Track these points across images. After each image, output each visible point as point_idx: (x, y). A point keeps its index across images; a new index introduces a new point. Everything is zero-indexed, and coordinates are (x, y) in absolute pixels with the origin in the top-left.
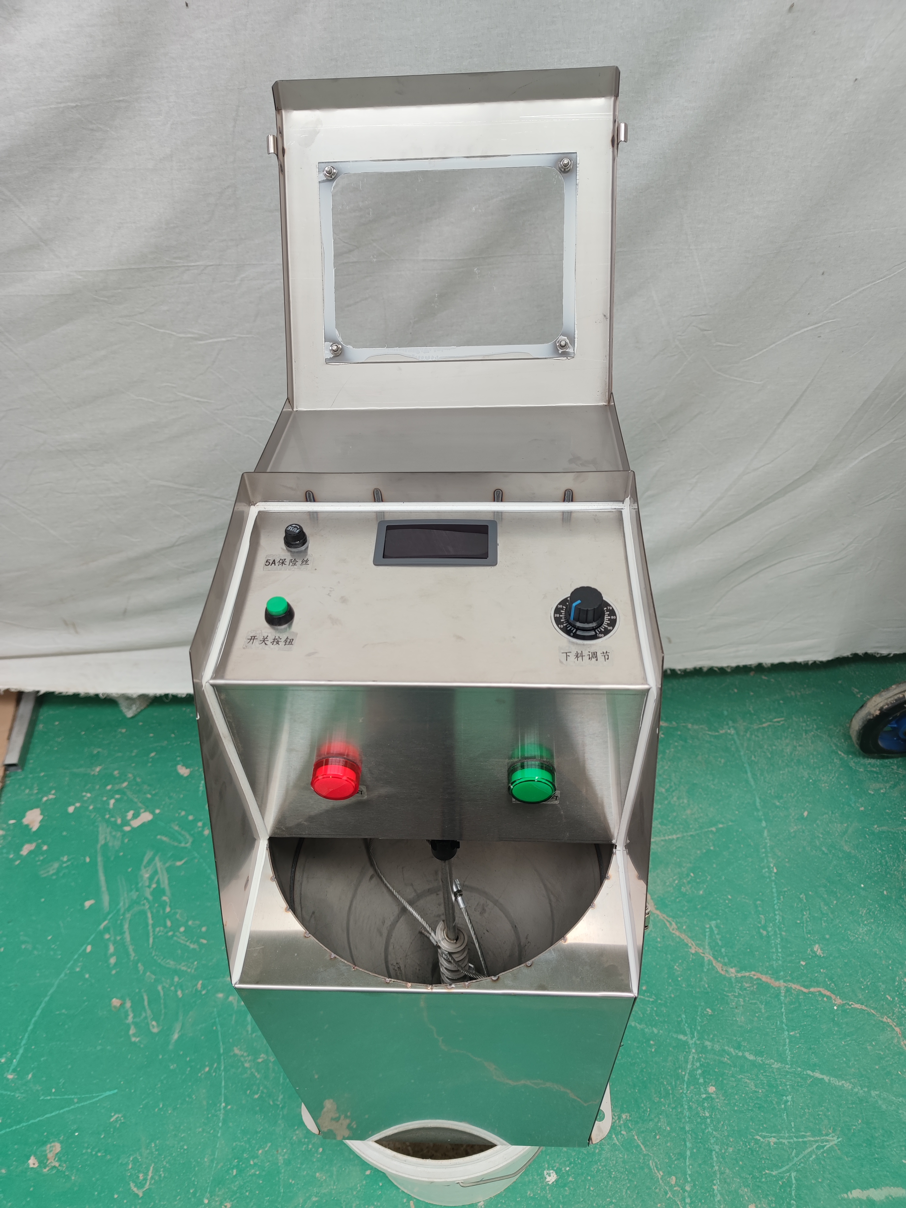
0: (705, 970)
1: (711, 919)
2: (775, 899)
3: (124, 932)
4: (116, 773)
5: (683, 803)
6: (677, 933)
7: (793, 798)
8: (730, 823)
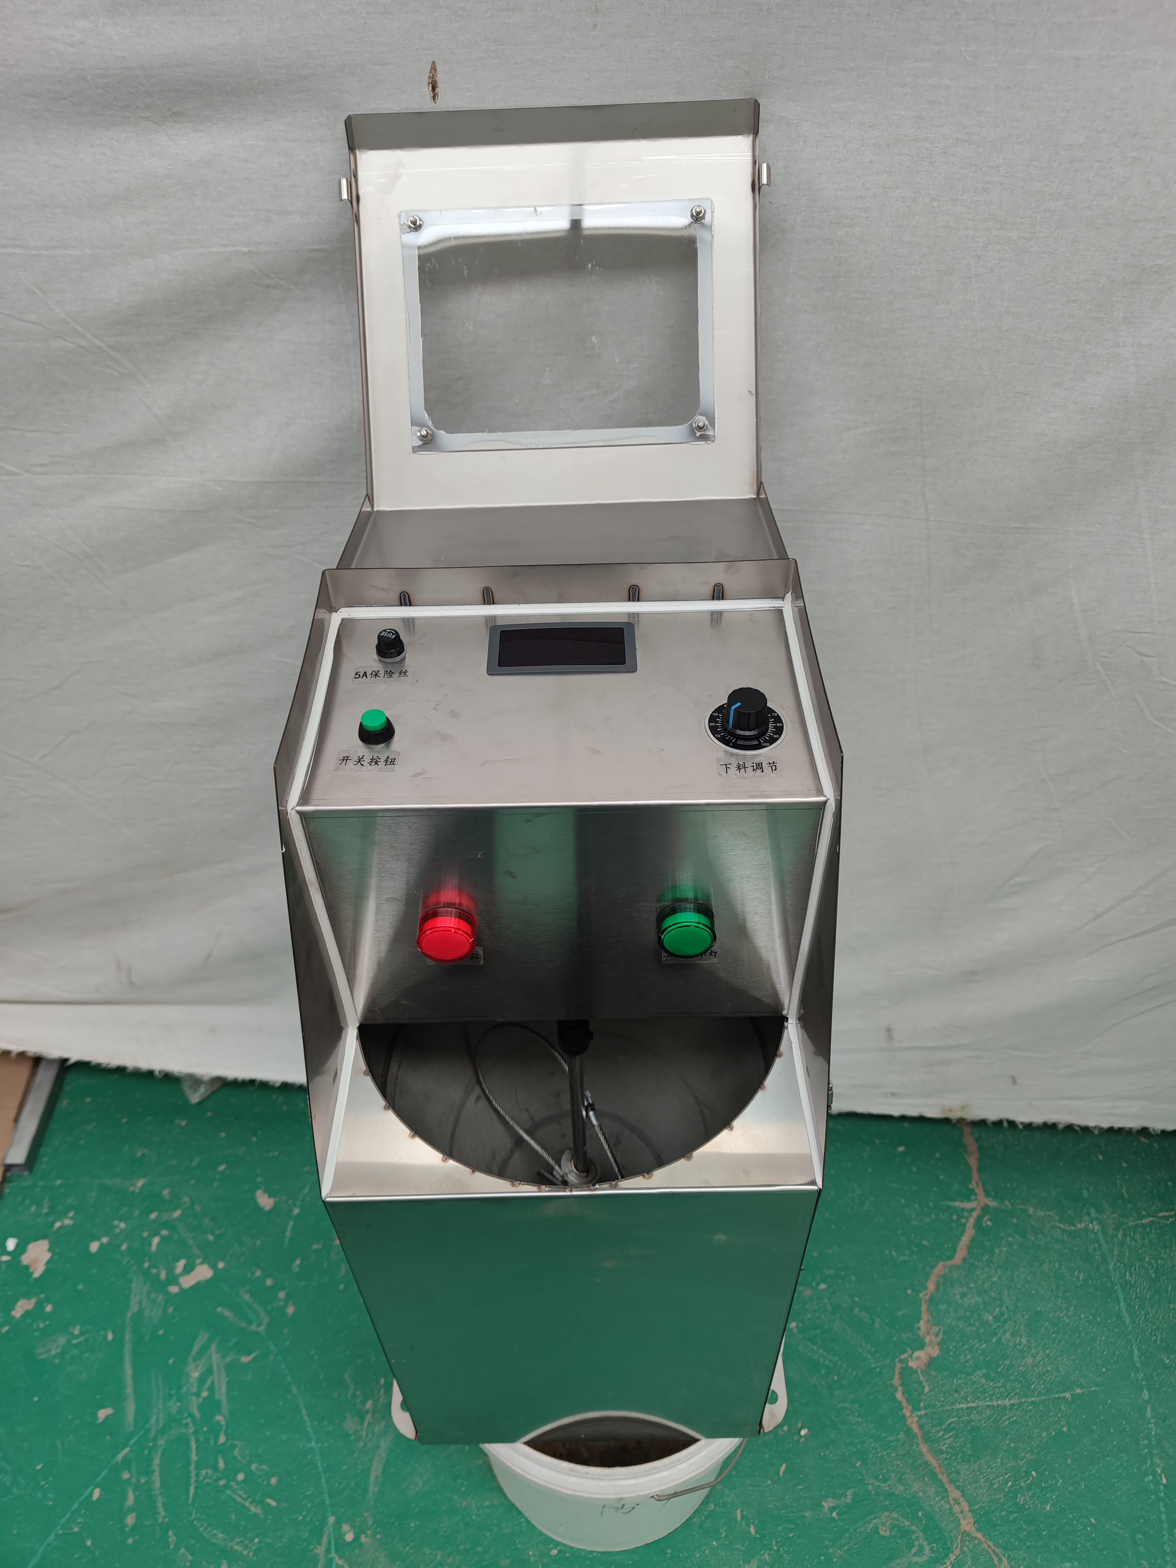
3: (153, 1471)
4: (166, 1192)
8: (1094, 1388)
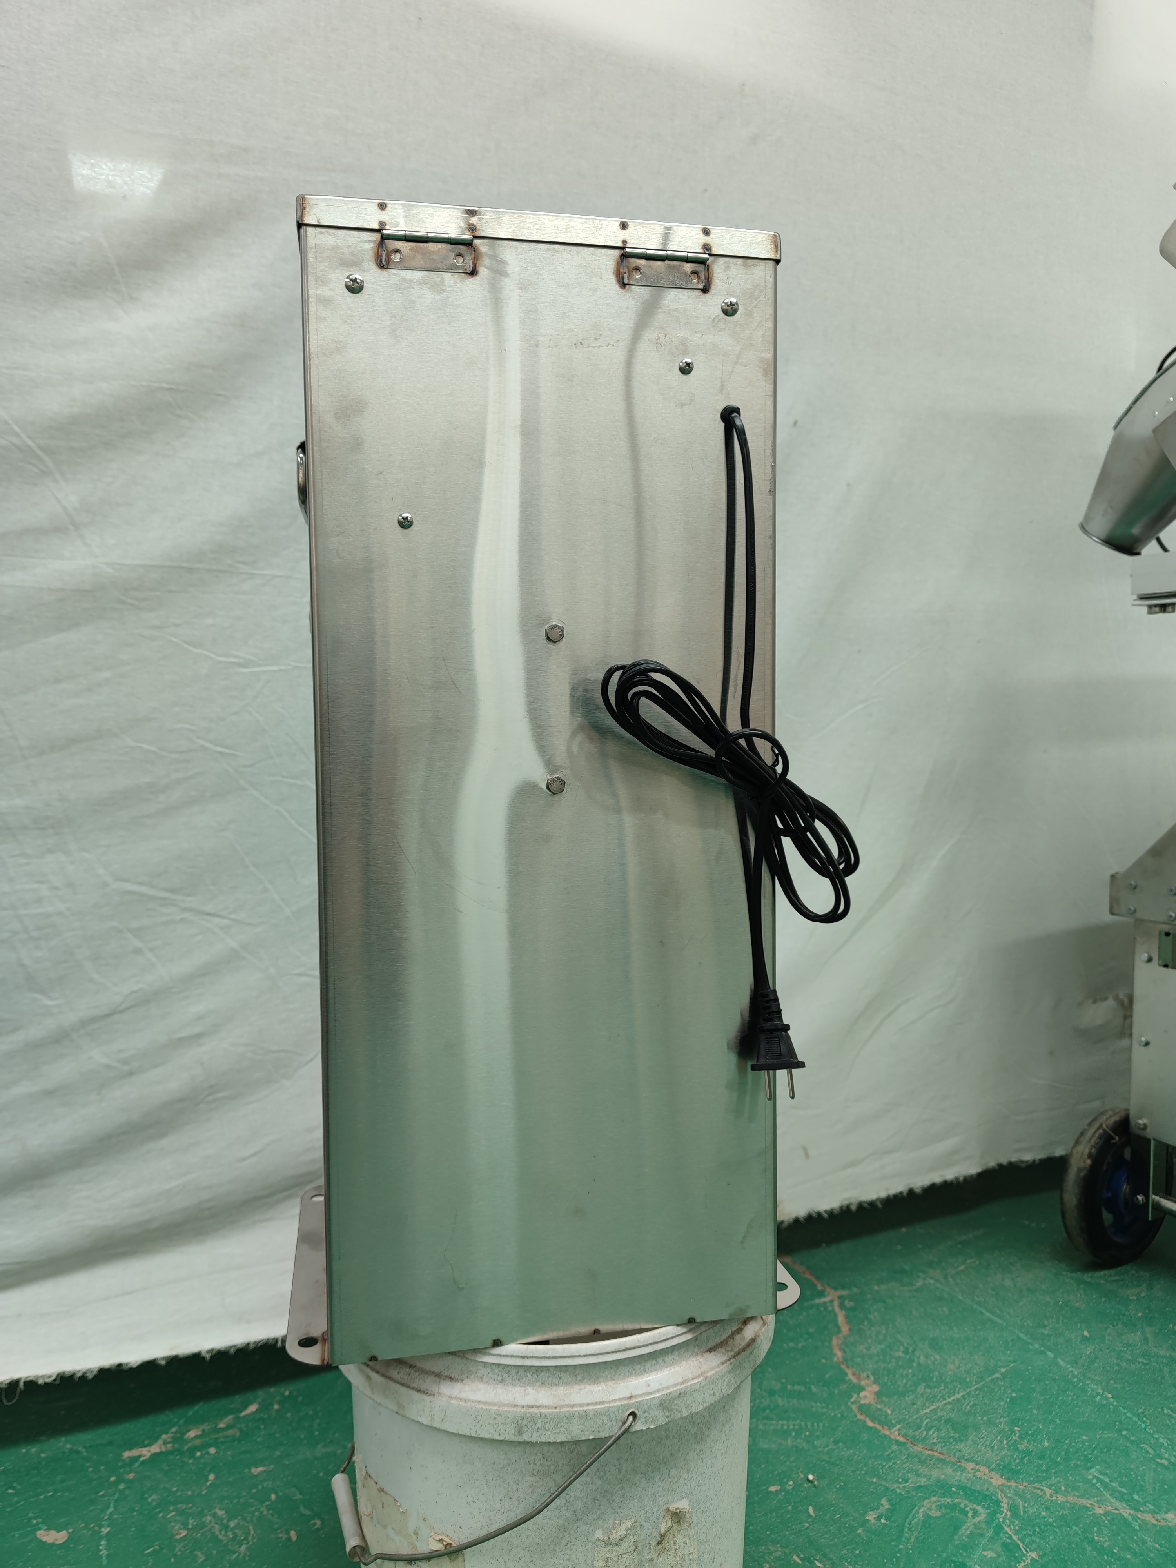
0: (1137, 1528)
1: (1088, 1469)
2: (1139, 1423)
5: (936, 1360)
6: (1061, 1499)
7: (1058, 1323)
8: (1012, 1365)
